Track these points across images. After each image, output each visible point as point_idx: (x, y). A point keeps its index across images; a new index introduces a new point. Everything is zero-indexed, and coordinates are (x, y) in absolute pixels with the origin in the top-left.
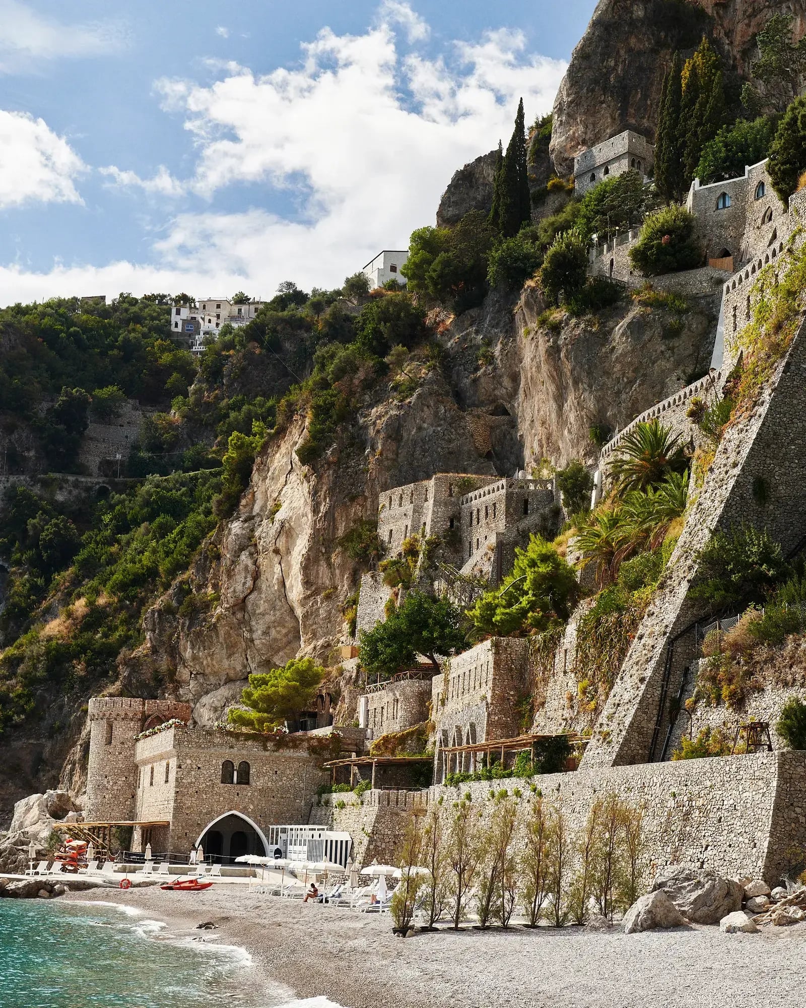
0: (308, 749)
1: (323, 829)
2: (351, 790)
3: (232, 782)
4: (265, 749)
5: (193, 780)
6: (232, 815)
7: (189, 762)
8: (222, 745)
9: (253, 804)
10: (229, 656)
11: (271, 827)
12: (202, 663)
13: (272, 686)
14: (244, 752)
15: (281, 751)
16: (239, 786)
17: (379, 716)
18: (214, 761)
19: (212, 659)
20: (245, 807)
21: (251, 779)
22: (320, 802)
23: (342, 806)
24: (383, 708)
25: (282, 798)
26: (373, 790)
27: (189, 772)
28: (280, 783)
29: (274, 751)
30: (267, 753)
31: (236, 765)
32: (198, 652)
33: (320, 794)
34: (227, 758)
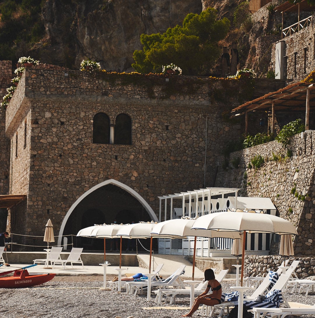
0: (210, 94)
1: (233, 195)
2: (272, 139)
3: (108, 141)
4: (151, 96)
5: (55, 140)
6: (110, 186)
7: (48, 115)
8: (91, 91)
9: (137, 170)
10: (128, 39)
11: (161, 198)
12: (101, 48)
13: (167, 42)
14: (123, 100)
15: (172, 98)
16: (117, 147)
17: (301, 61)
18: (82, 114)
19: (110, 43)
20: (126, 175)
21: (133, 136)
22: (226, 164)
23: (259, 163)
24: (306, 50)
25: (176, 161)
26: (308, 131)
27: (48, 129)
28: (174, 142)
29: (162, 98)
30: (154, 102)
31: (113, 118)
32: (96, 38)
33: (227, 153)
34: (99, 109)
